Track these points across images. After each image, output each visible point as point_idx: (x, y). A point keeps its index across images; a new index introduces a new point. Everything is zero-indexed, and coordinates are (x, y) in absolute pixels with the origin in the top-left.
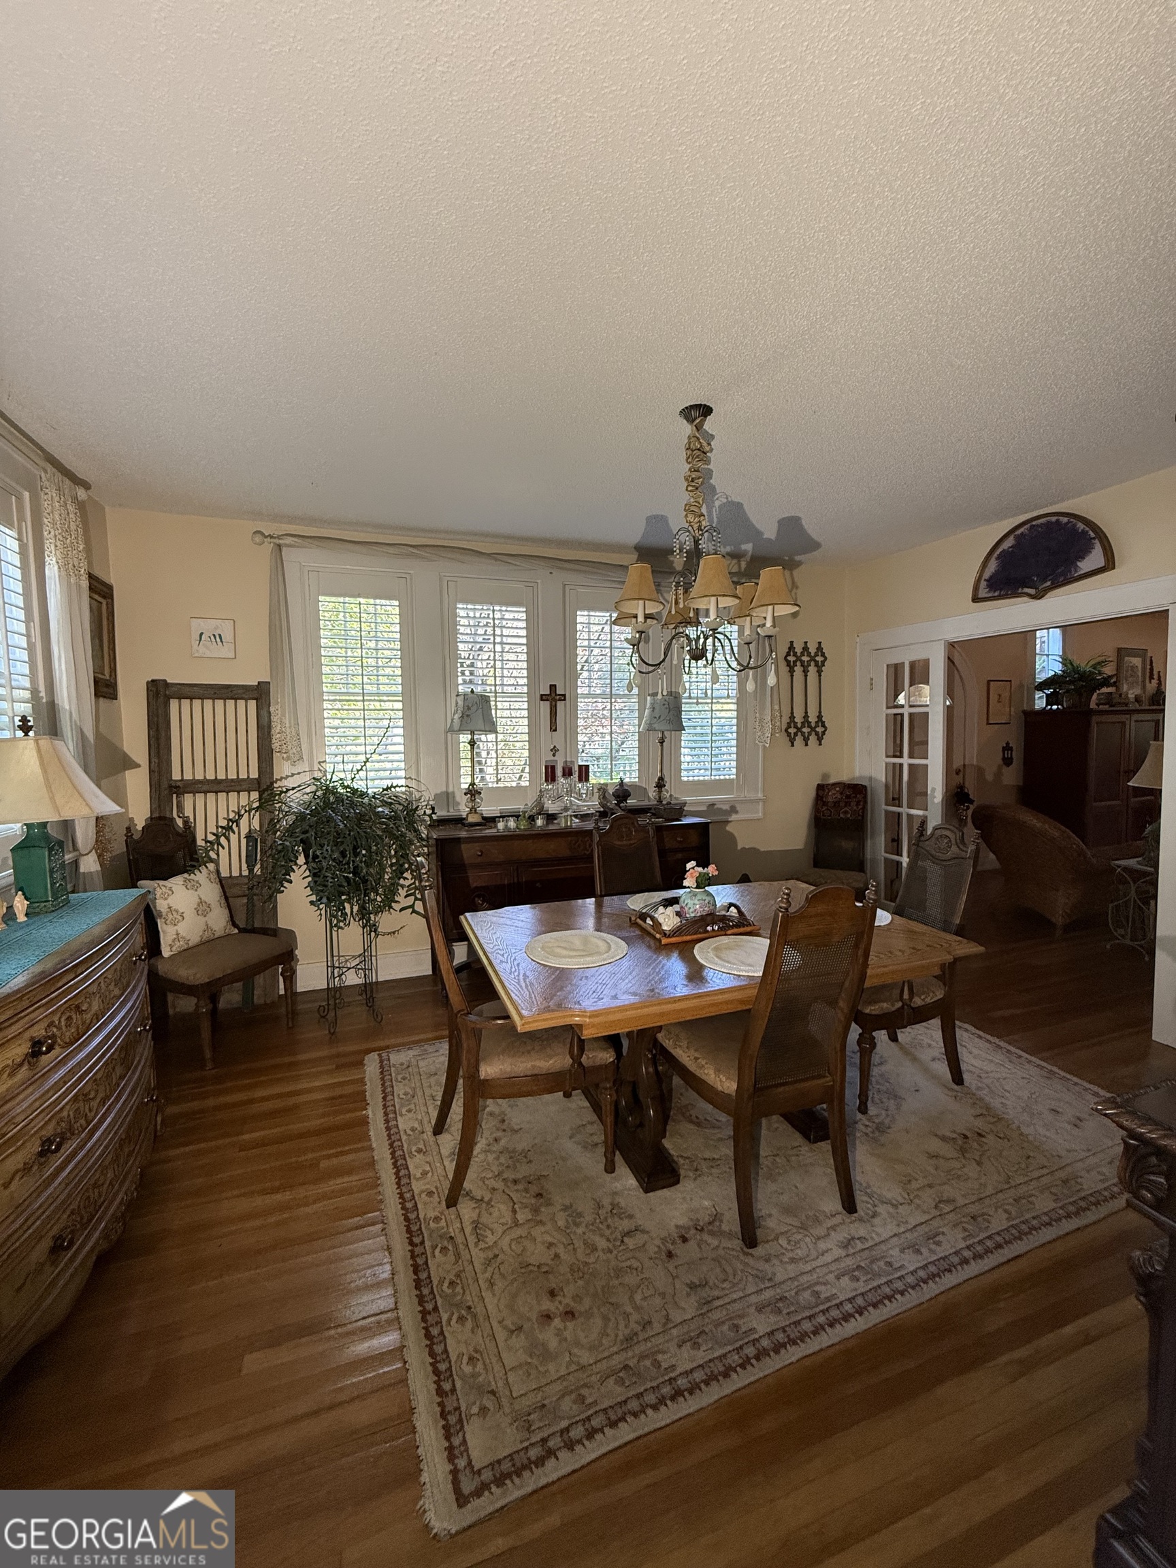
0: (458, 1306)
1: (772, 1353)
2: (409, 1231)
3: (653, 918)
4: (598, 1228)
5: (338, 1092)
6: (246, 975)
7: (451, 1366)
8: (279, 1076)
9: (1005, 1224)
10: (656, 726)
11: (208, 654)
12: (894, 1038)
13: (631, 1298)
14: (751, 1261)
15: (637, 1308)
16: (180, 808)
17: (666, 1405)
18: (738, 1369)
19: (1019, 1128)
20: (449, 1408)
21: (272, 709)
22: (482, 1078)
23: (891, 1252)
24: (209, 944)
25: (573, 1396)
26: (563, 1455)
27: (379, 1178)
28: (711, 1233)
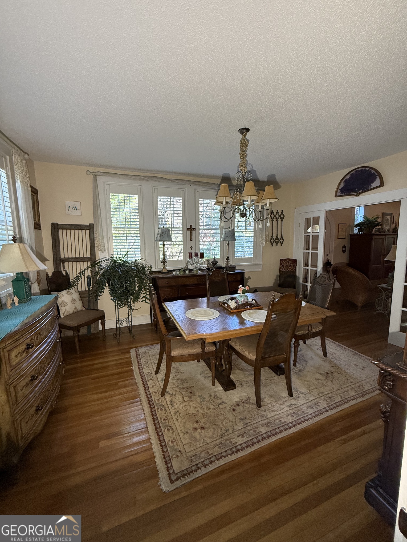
0: (167, 426)
1: (267, 438)
2: (149, 404)
3: (227, 304)
4: (211, 402)
5: (122, 361)
6: (88, 324)
7: (166, 444)
8: (101, 356)
9: (340, 400)
10: (226, 239)
11: (72, 213)
12: (305, 343)
13: (222, 423)
14: (259, 411)
15: (224, 426)
16: (64, 267)
17: (234, 454)
18: (256, 443)
19: (345, 370)
20: (166, 456)
21: (95, 233)
22: (172, 356)
23: (304, 408)
24: (76, 314)
25: (205, 452)
26: (203, 469)
27: (138, 388)
28: (247, 403)
